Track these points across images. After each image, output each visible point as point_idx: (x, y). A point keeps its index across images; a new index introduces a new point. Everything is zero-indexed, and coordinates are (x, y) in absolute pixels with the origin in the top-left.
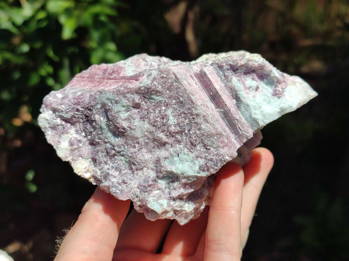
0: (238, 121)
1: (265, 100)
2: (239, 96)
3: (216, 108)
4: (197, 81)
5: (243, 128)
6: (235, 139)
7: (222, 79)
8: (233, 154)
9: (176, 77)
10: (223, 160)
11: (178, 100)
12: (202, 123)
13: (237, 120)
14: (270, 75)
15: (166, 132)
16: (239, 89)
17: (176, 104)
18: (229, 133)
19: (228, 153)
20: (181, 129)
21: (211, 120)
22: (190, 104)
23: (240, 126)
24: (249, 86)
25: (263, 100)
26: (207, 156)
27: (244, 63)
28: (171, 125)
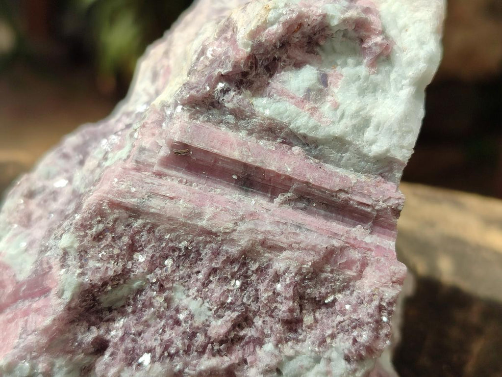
0: (344, 191)
1: (362, 92)
2: (300, 134)
3: (271, 200)
4: (180, 174)
5: (369, 196)
6: (371, 233)
7: (229, 123)
8: (395, 273)
9: (127, 209)
10: (384, 304)
11: (176, 254)
12: (270, 260)
13: (341, 190)
14: (327, 27)
15: (210, 346)
16: (288, 117)
17: (178, 267)
18: (347, 232)
19: (383, 280)
20: (234, 311)
21: (285, 240)
22: (210, 242)
23: (357, 198)
24: (302, 91)
25: (359, 95)
26: (342, 322)
27: (249, 49)
28: (207, 320)
